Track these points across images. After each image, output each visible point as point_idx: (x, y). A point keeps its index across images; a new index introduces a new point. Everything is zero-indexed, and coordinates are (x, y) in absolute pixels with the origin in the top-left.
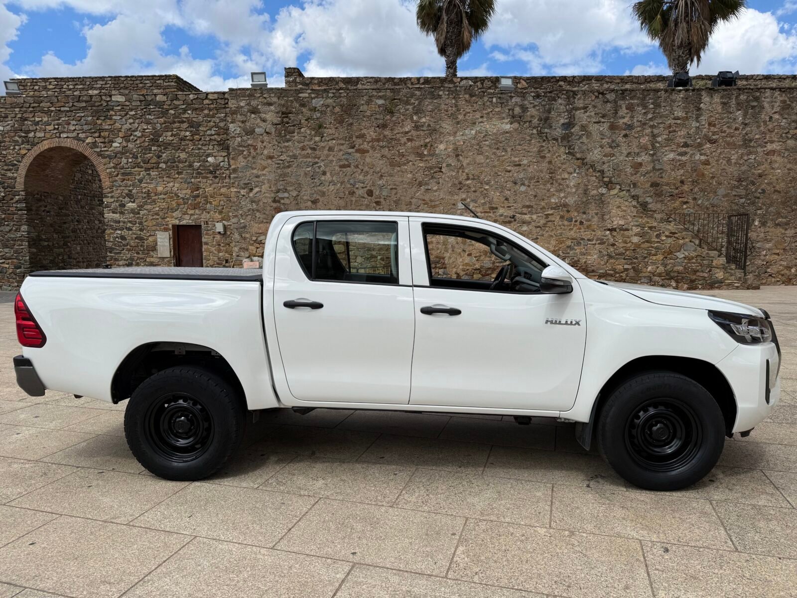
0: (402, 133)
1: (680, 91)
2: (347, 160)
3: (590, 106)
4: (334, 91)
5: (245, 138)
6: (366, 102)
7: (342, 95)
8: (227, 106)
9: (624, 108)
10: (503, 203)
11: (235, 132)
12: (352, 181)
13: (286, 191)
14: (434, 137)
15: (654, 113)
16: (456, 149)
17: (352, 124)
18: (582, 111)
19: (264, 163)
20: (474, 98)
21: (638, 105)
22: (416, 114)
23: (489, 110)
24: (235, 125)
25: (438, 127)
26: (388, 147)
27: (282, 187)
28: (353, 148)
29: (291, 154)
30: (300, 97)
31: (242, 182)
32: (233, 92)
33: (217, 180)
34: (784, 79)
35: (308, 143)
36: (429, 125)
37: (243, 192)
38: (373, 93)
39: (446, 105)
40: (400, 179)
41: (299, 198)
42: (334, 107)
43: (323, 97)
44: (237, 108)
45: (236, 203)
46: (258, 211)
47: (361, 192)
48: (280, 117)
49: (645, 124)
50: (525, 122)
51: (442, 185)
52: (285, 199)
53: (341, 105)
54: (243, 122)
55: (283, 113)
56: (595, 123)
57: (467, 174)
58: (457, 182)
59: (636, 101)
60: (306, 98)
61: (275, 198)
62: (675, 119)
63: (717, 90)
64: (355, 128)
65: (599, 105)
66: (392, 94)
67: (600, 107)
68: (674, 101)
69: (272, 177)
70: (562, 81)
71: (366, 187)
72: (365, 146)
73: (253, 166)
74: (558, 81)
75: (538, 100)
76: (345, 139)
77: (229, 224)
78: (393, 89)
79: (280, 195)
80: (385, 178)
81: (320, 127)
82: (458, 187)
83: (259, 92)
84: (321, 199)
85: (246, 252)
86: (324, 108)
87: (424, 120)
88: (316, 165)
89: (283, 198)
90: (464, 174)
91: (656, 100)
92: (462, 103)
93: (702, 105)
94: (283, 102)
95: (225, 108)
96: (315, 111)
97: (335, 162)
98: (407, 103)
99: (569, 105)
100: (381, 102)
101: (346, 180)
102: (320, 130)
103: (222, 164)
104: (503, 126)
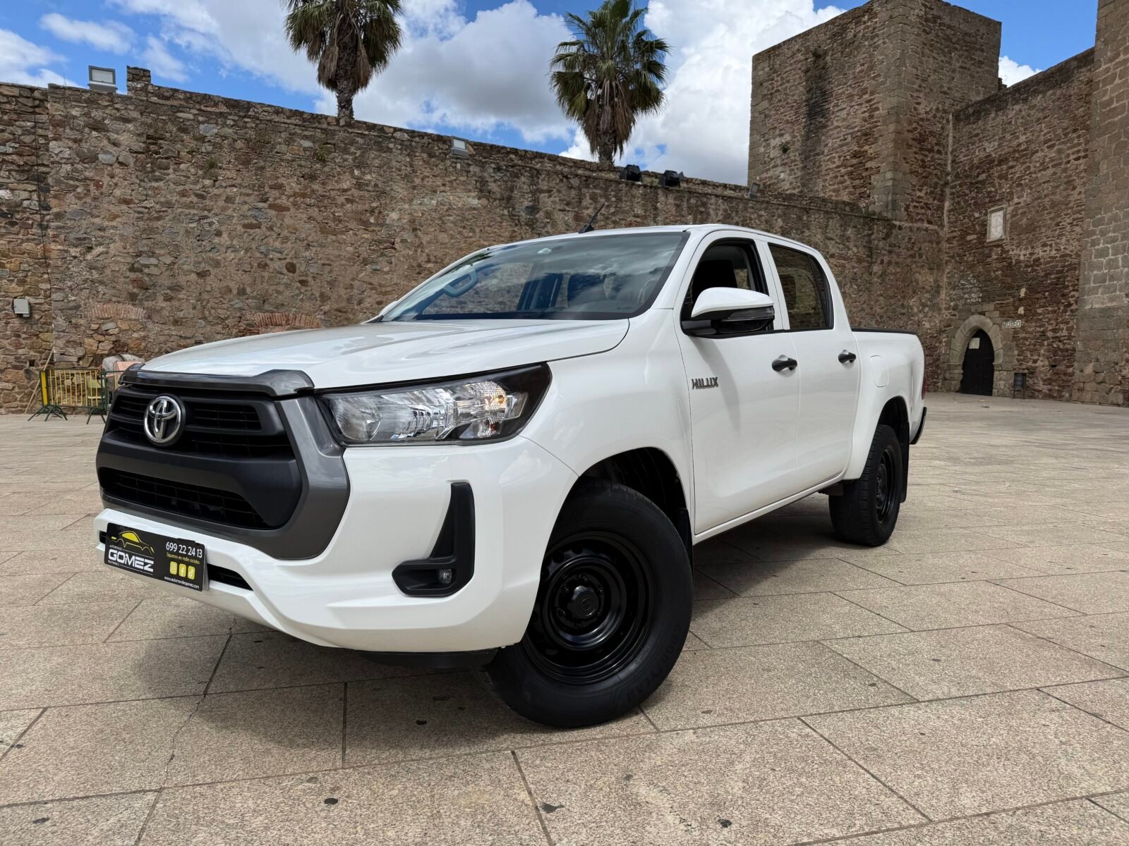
0: (338, 190)
1: (639, 186)
2: (255, 217)
3: (555, 190)
4: (236, 118)
5: (79, 167)
6: (285, 141)
7: (248, 125)
8: (37, 110)
9: (588, 198)
10: (473, 297)
11: (61, 155)
12: (263, 249)
13: (153, 255)
14: (383, 202)
15: (616, 207)
16: (412, 221)
17: (263, 168)
18: (547, 194)
19: (115, 209)
20: (433, 159)
21: (601, 196)
22: (357, 167)
23: (453, 178)
24: (60, 143)
25: (388, 189)
26: (318, 207)
27: (146, 249)
28: (265, 202)
29: (163, 200)
30: (180, 118)
31: (72, 236)
32: (58, 91)
33: (16, 228)
34: (718, 187)
35: (191, 186)
36: (376, 185)
37: (74, 251)
38: (296, 130)
39: (397, 161)
40: (336, 252)
41: (176, 267)
42: (235, 141)
43: (217, 124)
44: (66, 117)
45: (62, 269)
46: (101, 283)
47: (277, 265)
48: (144, 143)
49: (607, 218)
50: (495, 199)
51: (396, 265)
52: (152, 268)
53: (246, 140)
54: (75, 141)
55: (149, 137)
56: (560, 210)
57: (428, 255)
58: (415, 264)
59: (599, 191)
60: (189, 120)
61: (133, 264)
62: (635, 216)
63: (672, 190)
64: (268, 174)
65: (564, 190)
66: (323, 136)
67: (564, 192)
68: (633, 196)
69: (129, 231)
70: (513, 153)
71: (285, 259)
72: (284, 201)
73: (95, 211)
74: (508, 153)
75: (499, 174)
76: (252, 187)
77: (37, 301)
78: (325, 129)
79: (143, 260)
80: (314, 249)
81: (212, 165)
82: (417, 271)
83: (107, 98)
84: (213, 271)
85: (78, 348)
86: (218, 140)
87: (368, 177)
88: (205, 221)
89: (147, 266)
90: (424, 254)
91: (617, 193)
92: (418, 163)
93: (658, 204)
94: (149, 121)
95: (34, 113)
96: (204, 142)
97: (236, 218)
98: (346, 151)
99: (531, 184)
100: (307, 144)
101: (254, 246)
102: (212, 171)
103: (26, 203)
104: (470, 200)
